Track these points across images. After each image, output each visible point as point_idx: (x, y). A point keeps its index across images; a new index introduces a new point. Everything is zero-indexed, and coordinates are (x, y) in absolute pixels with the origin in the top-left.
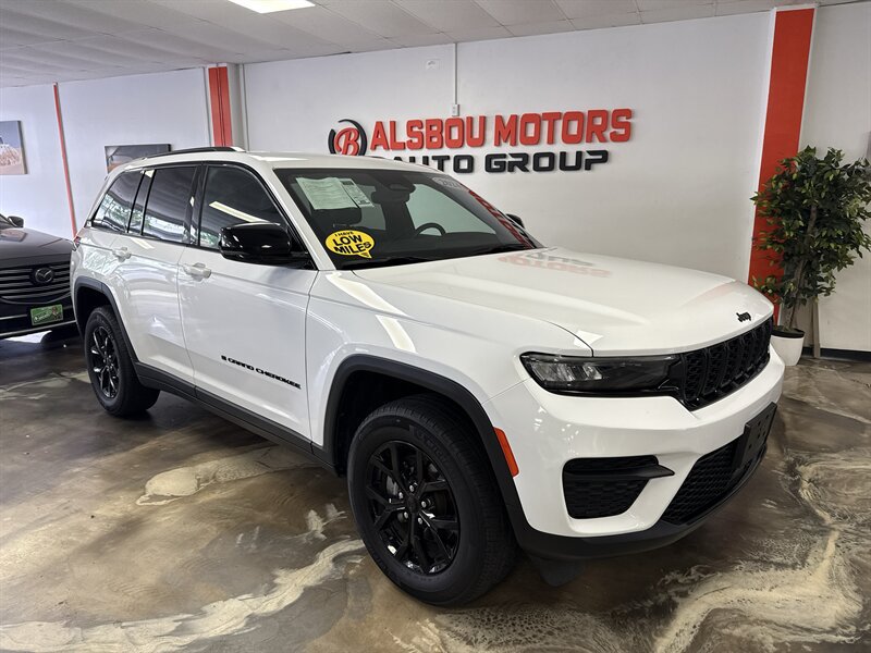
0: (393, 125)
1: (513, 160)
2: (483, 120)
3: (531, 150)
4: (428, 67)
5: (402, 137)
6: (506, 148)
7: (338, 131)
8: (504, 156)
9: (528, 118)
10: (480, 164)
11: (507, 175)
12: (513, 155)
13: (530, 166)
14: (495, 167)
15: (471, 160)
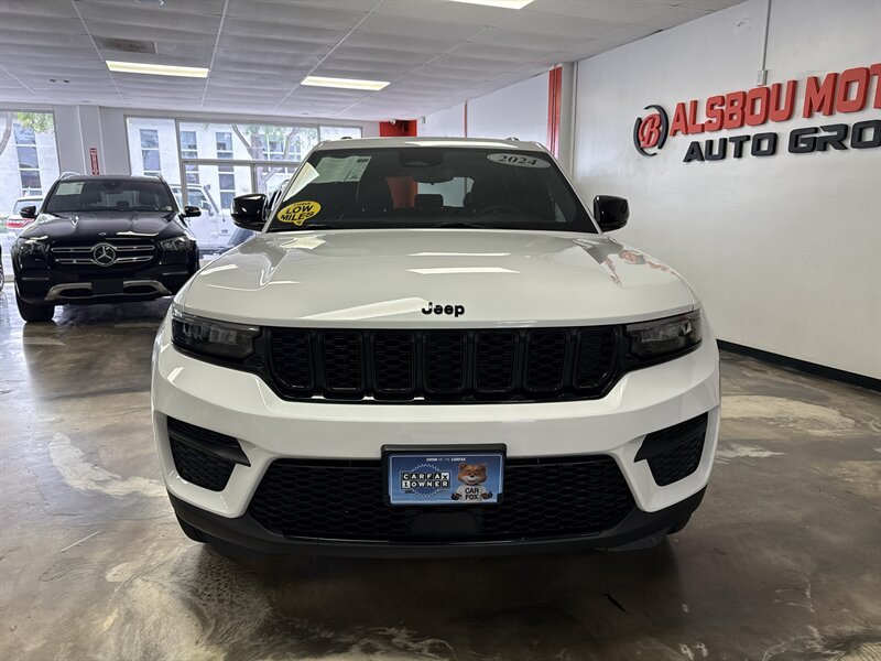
0: (695, 104)
1: (827, 134)
2: (794, 85)
3: (851, 119)
4: (737, 29)
5: (702, 119)
6: (820, 120)
7: (644, 118)
8: (816, 130)
9: (851, 76)
10: (784, 143)
11: (818, 155)
12: (825, 128)
13: (848, 143)
14: (802, 145)
15: (774, 138)
